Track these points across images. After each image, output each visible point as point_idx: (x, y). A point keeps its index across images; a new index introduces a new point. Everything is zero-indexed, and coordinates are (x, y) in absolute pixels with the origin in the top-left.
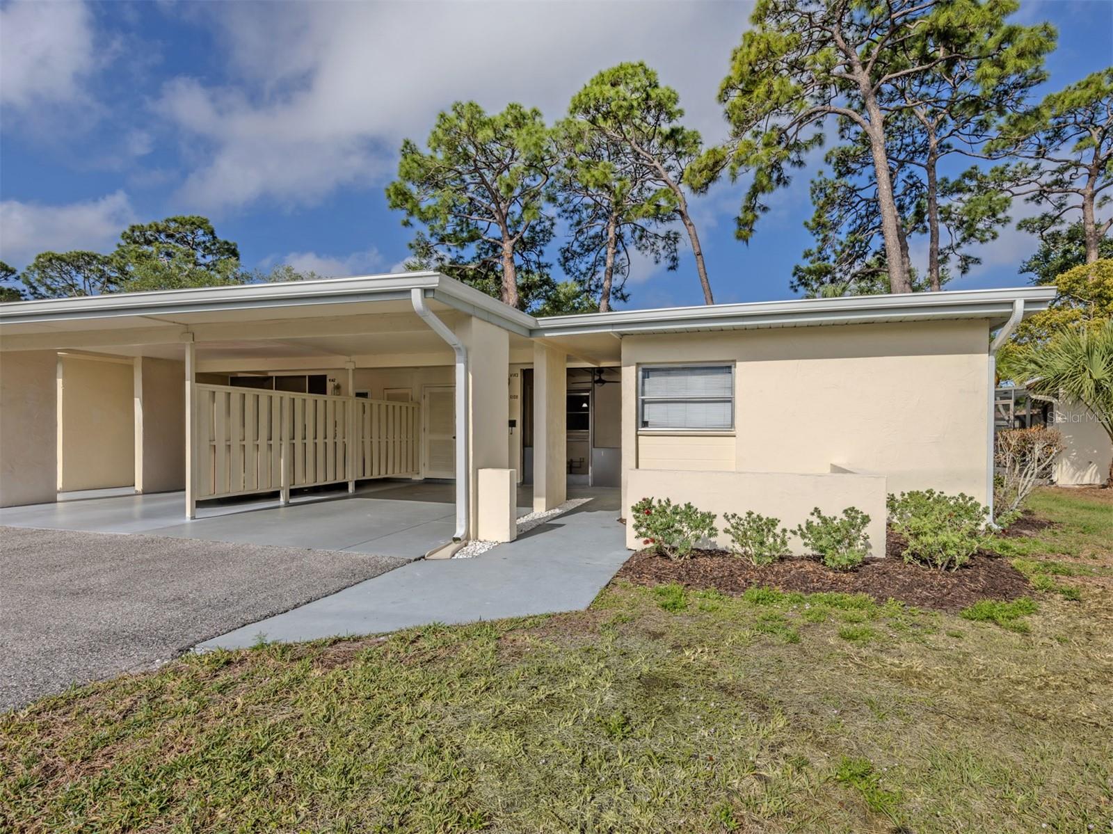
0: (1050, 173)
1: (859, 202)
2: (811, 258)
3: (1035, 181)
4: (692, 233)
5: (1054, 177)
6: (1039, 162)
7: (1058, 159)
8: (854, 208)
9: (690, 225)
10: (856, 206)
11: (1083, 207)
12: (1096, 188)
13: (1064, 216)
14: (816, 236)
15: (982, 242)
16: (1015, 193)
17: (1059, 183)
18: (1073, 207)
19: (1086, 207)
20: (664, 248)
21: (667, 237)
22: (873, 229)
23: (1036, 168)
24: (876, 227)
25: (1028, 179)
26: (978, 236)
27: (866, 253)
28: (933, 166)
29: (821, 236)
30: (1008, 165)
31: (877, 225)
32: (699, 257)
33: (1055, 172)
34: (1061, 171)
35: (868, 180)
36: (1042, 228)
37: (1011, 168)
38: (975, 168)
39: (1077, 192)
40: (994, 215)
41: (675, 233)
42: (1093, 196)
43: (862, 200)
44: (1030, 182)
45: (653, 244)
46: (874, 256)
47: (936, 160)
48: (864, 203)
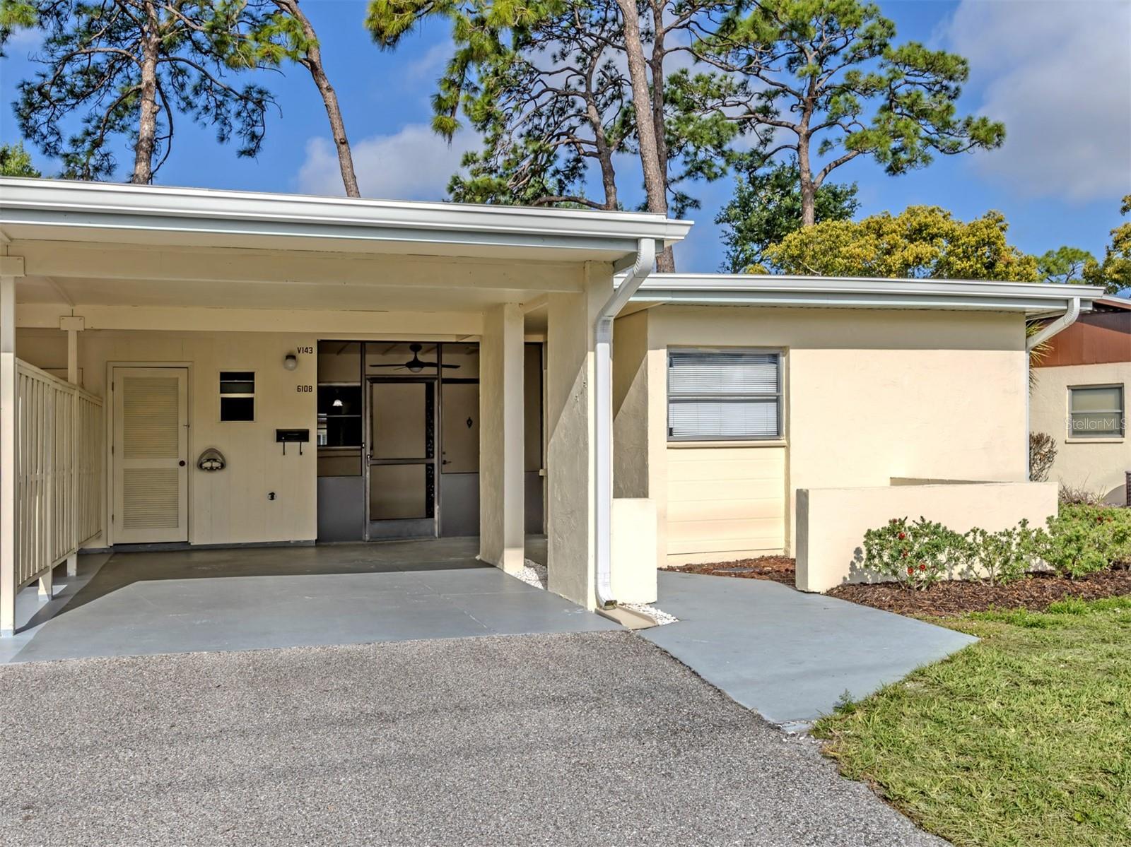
0: (757, 96)
1: (543, 92)
2: (472, 167)
3: (745, 104)
4: (332, 104)
5: (761, 103)
6: (747, 79)
7: (773, 81)
8: (533, 98)
9: (329, 89)
10: (538, 96)
11: (798, 149)
12: (811, 127)
13: (774, 157)
14: (482, 132)
15: (709, 179)
16: (727, 116)
17: (766, 111)
18: (786, 147)
19: (802, 150)
20: (239, 114)
21: (245, 98)
22: (559, 135)
23: (743, 85)
24: (563, 134)
25: (734, 99)
26: (706, 171)
27: (545, 170)
28: (660, 64)
29: (489, 134)
30: (714, 76)
31: (565, 129)
32: (343, 147)
33: (763, 95)
34: (770, 96)
35: (551, 60)
36: (751, 166)
37: (715, 80)
38: (685, 72)
39: (792, 128)
40: (720, 145)
41: (261, 92)
42: (808, 136)
43: (548, 89)
44: (740, 103)
45: (220, 105)
46: (553, 175)
47: (663, 55)
48: (549, 94)
